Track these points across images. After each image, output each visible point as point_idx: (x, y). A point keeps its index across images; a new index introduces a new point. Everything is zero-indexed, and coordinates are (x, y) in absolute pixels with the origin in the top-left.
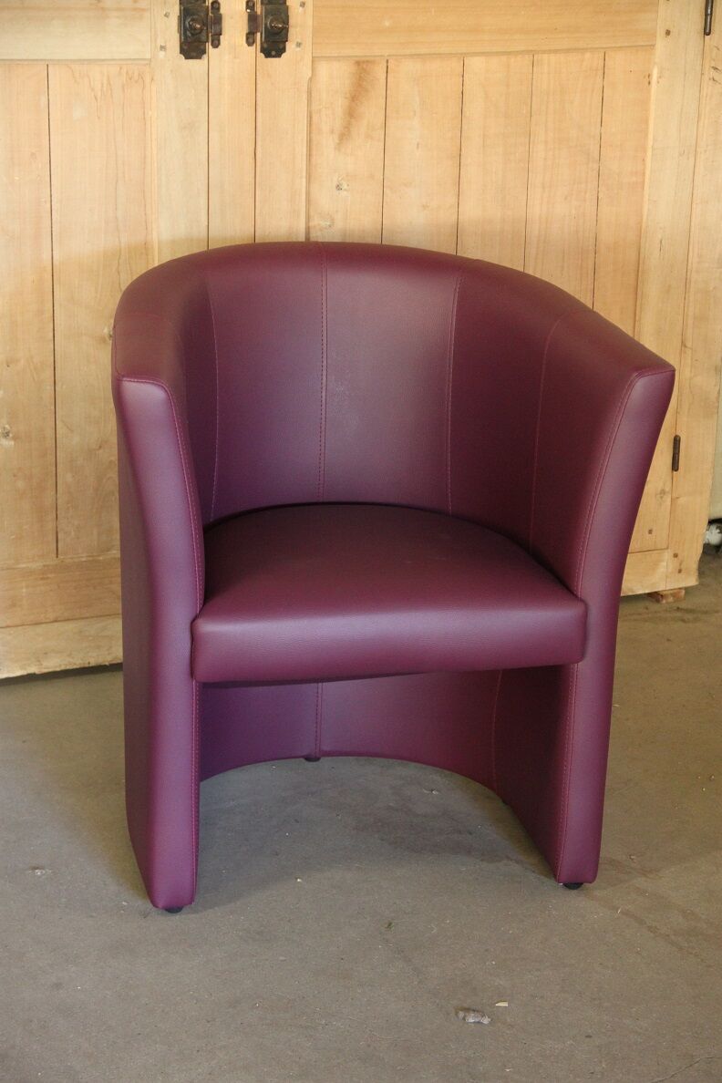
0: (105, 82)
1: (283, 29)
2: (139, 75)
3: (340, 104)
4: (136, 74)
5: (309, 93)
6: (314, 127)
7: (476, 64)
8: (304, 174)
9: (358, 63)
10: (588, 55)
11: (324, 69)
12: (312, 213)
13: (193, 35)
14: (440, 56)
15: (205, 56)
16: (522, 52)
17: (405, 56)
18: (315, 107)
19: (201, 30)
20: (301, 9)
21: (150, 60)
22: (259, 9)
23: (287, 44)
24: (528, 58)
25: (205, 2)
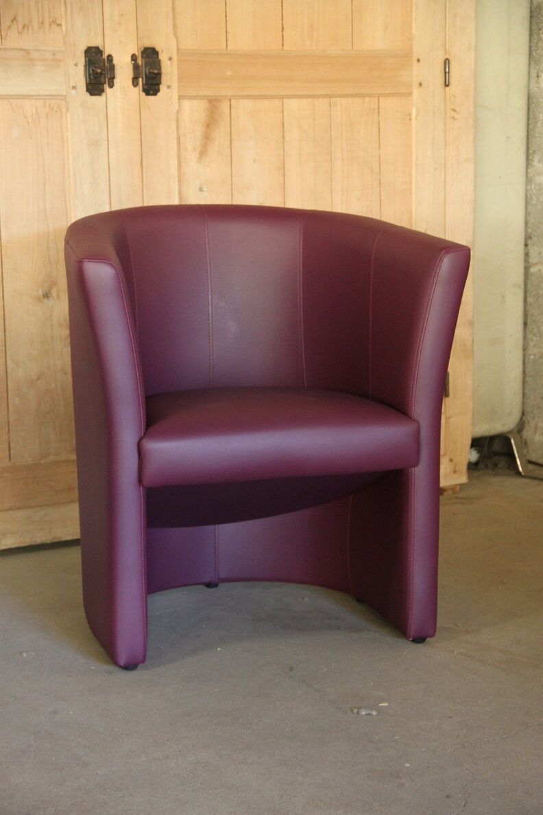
0: (34, 111)
1: (157, 74)
2: (58, 107)
3: (199, 130)
4: (56, 107)
5: (177, 121)
6: (181, 147)
7: (292, 104)
8: (177, 179)
9: (210, 101)
10: (367, 99)
11: (187, 105)
13: (95, 78)
14: (266, 97)
15: (104, 94)
16: (322, 96)
17: (243, 97)
18: (182, 132)
19: (101, 74)
20: (169, 62)
21: (65, 96)
22: (140, 61)
23: (161, 86)
24: (326, 100)
25: (102, 55)
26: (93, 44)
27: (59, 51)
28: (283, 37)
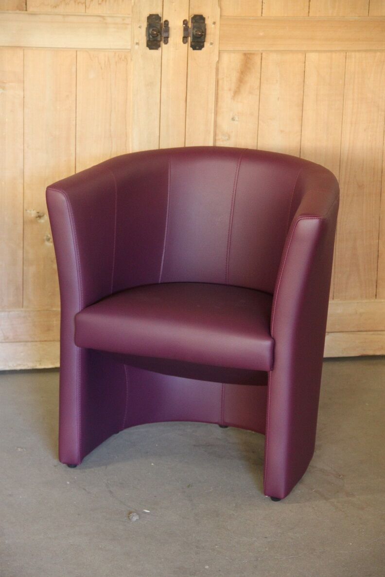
0: (107, 61)
1: (202, 35)
2: (125, 57)
3: (235, 76)
4: (123, 57)
5: (217, 69)
6: (220, 87)
7: (313, 57)
8: (213, 111)
9: (245, 54)
10: (378, 54)
11: (225, 57)
12: (218, 132)
13: (153, 37)
14: (291, 51)
15: (160, 49)
16: (339, 51)
17: (272, 51)
18: (220, 76)
19: (158, 35)
20: (213, 25)
21: (130, 50)
22: (190, 25)
23: (205, 43)
24: (343, 54)
25: (160, 21)
26: (154, 12)
27: (128, 17)
28: (309, 7)
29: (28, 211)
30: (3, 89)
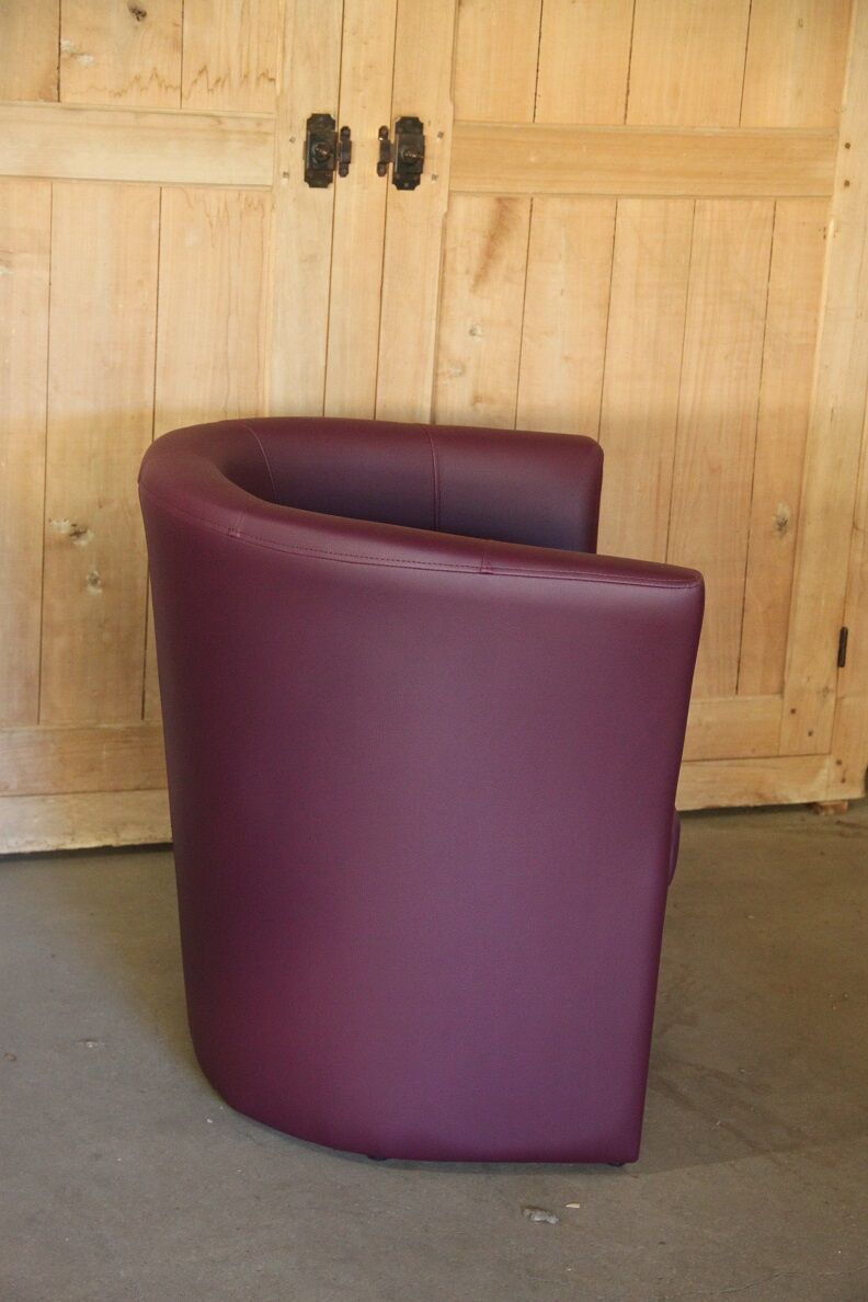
0: (222, 210)
1: (418, 159)
2: (259, 201)
3: (478, 243)
4: (255, 202)
5: (444, 229)
6: (448, 266)
7: (631, 207)
8: (434, 316)
9: (499, 200)
10: (756, 204)
11: (461, 205)
12: (441, 359)
13: (319, 162)
14: (590, 196)
15: (332, 185)
16: (682, 197)
17: (552, 195)
18: (449, 245)
19: (328, 157)
20: (439, 139)
21: (272, 187)
22: (392, 138)
23: (422, 176)
24: (689, 203)
25: (334, 128)
26: (321, 110)
27: (269, 120)
28: (627, 105)
29: (54, 522)
30: (7, 266)
